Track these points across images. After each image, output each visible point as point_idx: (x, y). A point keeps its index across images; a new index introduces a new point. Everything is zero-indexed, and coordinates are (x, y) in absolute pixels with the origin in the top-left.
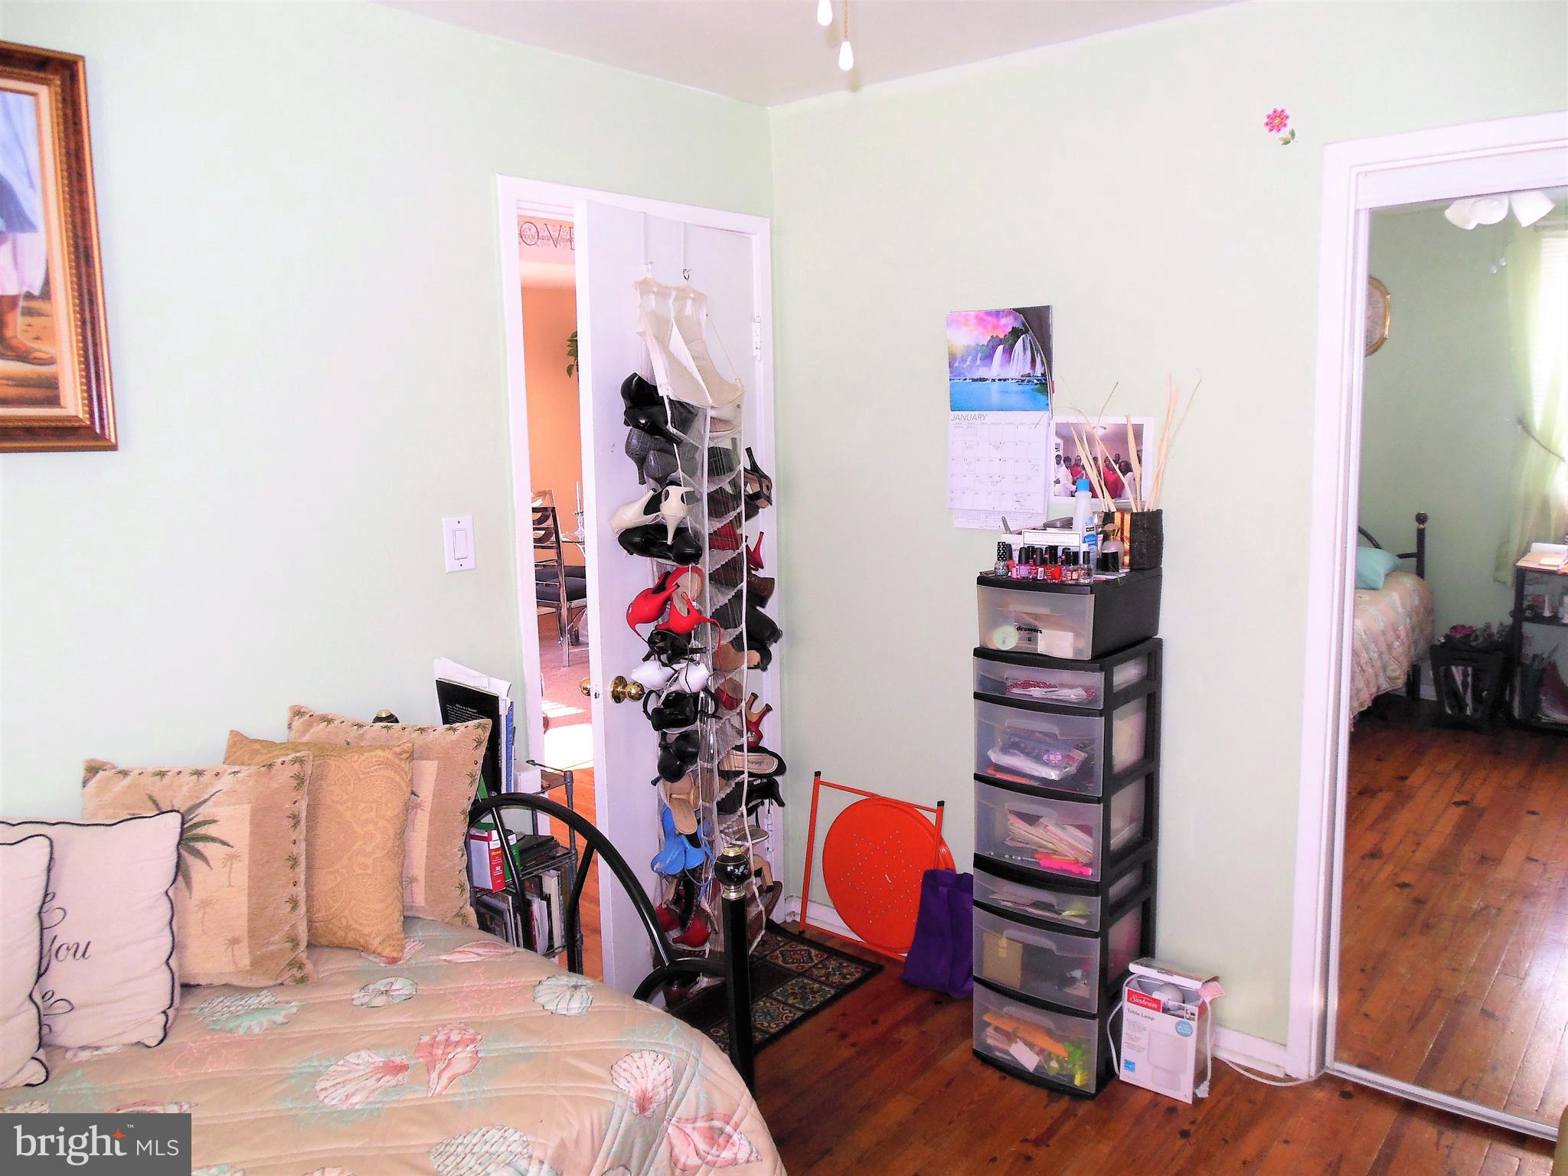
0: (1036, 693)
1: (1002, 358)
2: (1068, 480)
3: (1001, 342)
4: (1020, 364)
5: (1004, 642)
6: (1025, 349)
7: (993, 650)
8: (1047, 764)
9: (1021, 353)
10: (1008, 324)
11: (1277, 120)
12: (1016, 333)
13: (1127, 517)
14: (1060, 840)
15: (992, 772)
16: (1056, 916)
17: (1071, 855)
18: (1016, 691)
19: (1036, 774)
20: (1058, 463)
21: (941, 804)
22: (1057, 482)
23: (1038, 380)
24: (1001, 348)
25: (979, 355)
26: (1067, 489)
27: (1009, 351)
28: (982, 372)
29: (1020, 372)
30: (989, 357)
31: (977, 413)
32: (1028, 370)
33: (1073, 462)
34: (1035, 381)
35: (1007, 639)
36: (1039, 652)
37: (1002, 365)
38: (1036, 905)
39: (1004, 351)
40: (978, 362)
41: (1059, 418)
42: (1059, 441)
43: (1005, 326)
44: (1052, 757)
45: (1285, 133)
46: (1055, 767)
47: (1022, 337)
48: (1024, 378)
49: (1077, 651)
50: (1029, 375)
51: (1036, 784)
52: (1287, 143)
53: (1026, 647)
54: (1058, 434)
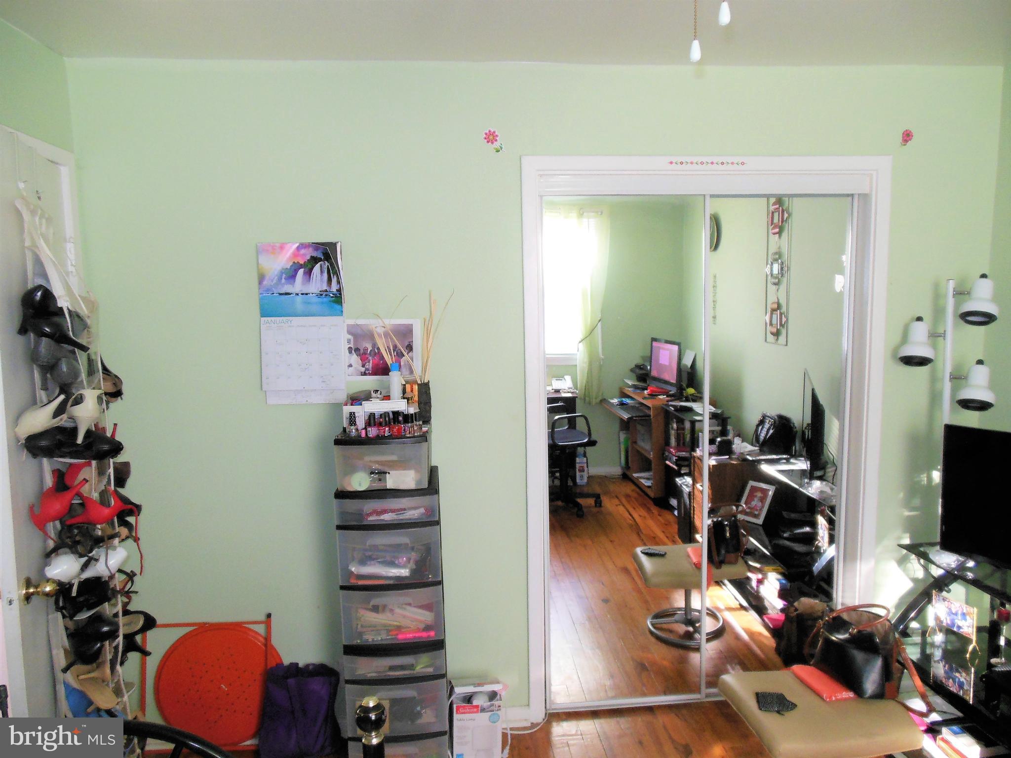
0: (387, 517)
1: (303, 278)
2: (358, 364)
3: (301, 266)
4: (318, 280)
5: (360, 485)
6: (322, 272)
7: (352, 492)
8: (398, 566)
9: (319, 275)
10: (308, 253)
11: (491, 137)
12: (314, 260)
13: (416, 387)
14: (404, 617)
15: (355, 581)
16: (412, 672)
17: (413, 625)
18: (371, 518)
19: (391, 575)
20: (350, 352)
21: (269, 616)
22: (350, 366)
23: (333, 294)
24: (301, 271)
25: (284, 276)
26: (358, 370)
27: (309, 273)
28: (287, 288)
29: (318, 288)
30: (292, 277)
31: (285, 319)
32: (325, 287)
33: (362, 351)
34: (331, 295)
35: (360, 482)
36: (388, 488)
37: (303, 284)
38: (392, 668)
39: (305, 273)
40: (283, 281)
41: (351, 322)
42: (350, 337)
43: (304, 255)
44: (400, 560)
45: (497, 145)
46: (404, 567)
47: (319, 263)
48: (322, 293)
49: (419, 482)
50: (326, 291)
51: (391, 582)
52: (498, 151)
53: (377, 486)
54: (349, 332)
